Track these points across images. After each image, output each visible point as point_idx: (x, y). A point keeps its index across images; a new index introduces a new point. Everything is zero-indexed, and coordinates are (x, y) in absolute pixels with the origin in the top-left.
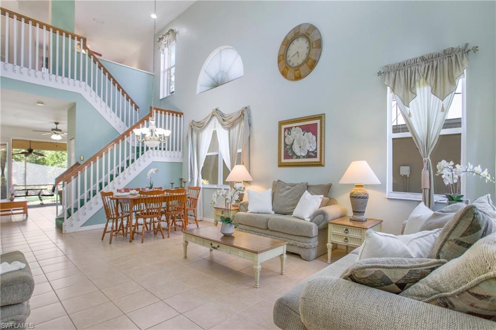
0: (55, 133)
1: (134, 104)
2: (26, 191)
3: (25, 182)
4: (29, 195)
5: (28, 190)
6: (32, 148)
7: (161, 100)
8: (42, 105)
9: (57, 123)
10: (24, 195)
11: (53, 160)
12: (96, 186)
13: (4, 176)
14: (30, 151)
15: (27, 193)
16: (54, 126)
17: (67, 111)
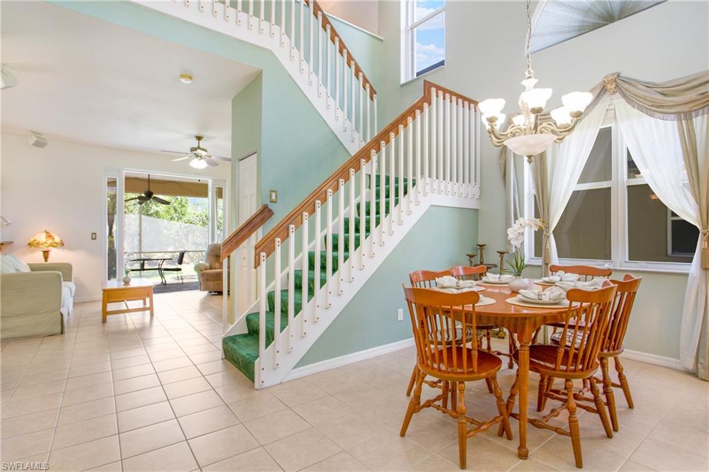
0: (197, 156)
1: (367, 85)
2: (142, 262)
3: (140, 248)
4: (145, 268)
5: (144, 260)
6: (151, 190)
7: (403, 85)
8: (189, 82)
9: (199, 138)
10: (139, 268)
11: (169, 215)
12: (301, 260)
13: (113, 237)
14: (149, 195)
15: (143, 265)
16: (195, 143)
17: (230, 102)
